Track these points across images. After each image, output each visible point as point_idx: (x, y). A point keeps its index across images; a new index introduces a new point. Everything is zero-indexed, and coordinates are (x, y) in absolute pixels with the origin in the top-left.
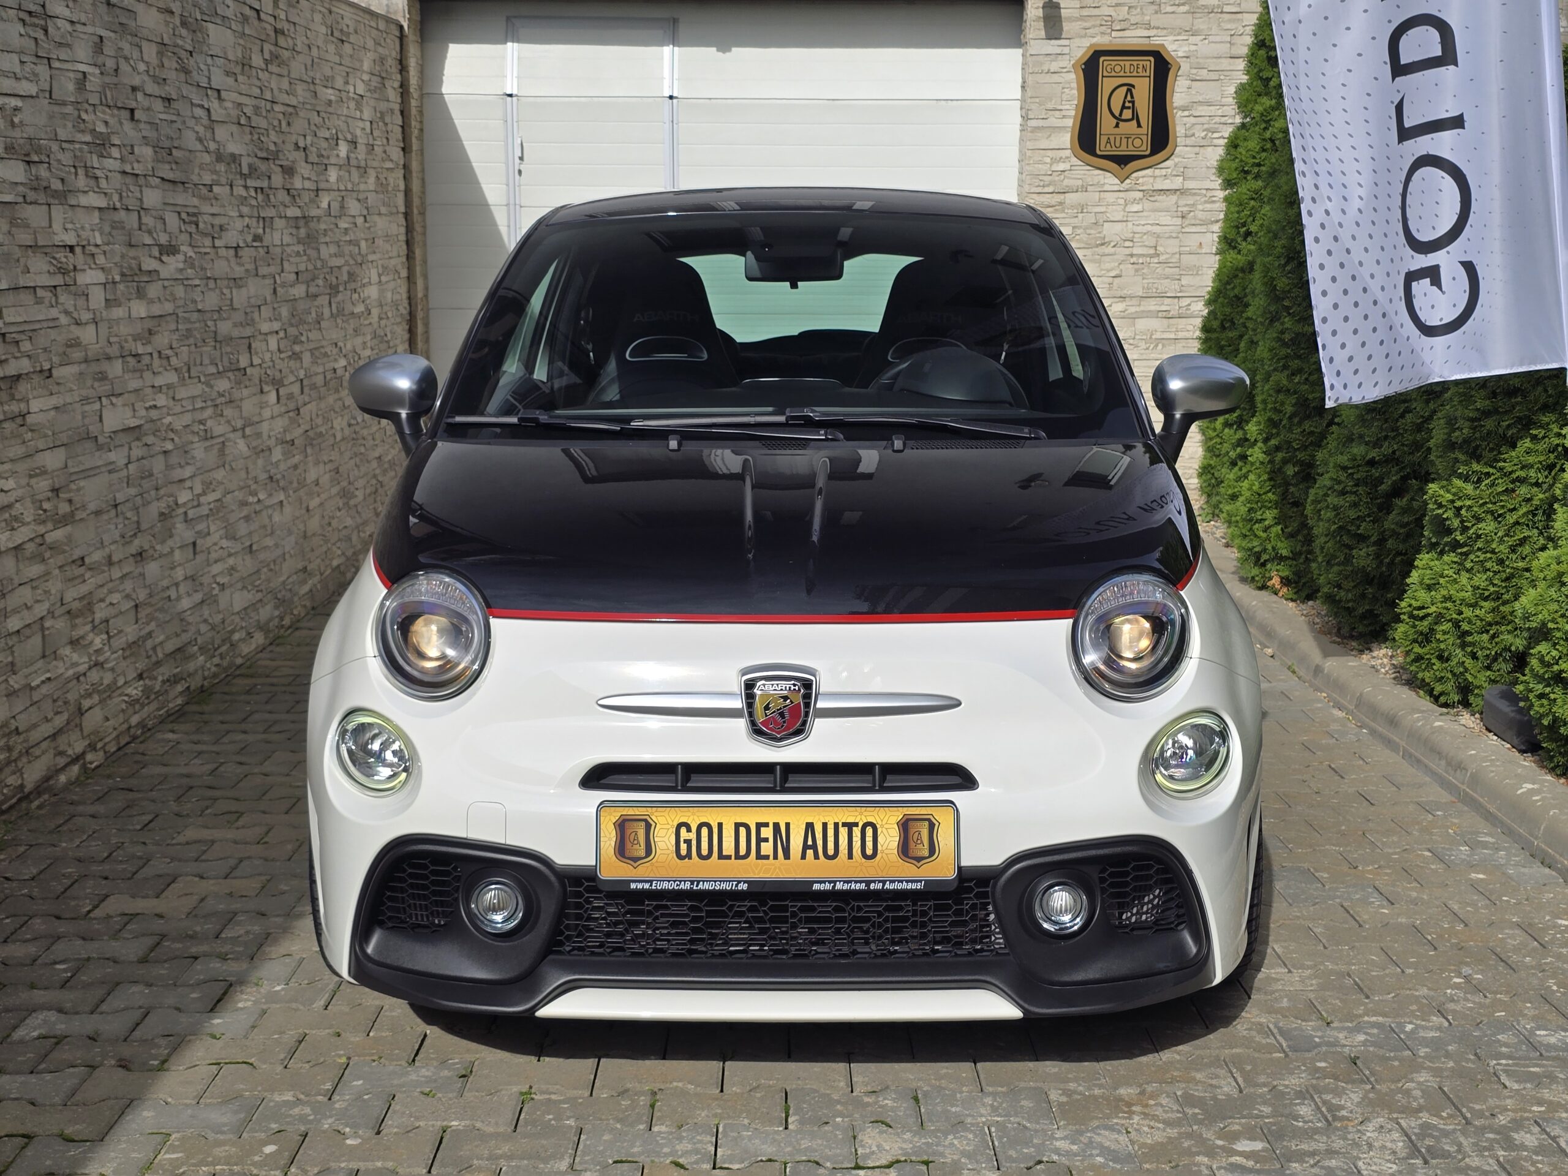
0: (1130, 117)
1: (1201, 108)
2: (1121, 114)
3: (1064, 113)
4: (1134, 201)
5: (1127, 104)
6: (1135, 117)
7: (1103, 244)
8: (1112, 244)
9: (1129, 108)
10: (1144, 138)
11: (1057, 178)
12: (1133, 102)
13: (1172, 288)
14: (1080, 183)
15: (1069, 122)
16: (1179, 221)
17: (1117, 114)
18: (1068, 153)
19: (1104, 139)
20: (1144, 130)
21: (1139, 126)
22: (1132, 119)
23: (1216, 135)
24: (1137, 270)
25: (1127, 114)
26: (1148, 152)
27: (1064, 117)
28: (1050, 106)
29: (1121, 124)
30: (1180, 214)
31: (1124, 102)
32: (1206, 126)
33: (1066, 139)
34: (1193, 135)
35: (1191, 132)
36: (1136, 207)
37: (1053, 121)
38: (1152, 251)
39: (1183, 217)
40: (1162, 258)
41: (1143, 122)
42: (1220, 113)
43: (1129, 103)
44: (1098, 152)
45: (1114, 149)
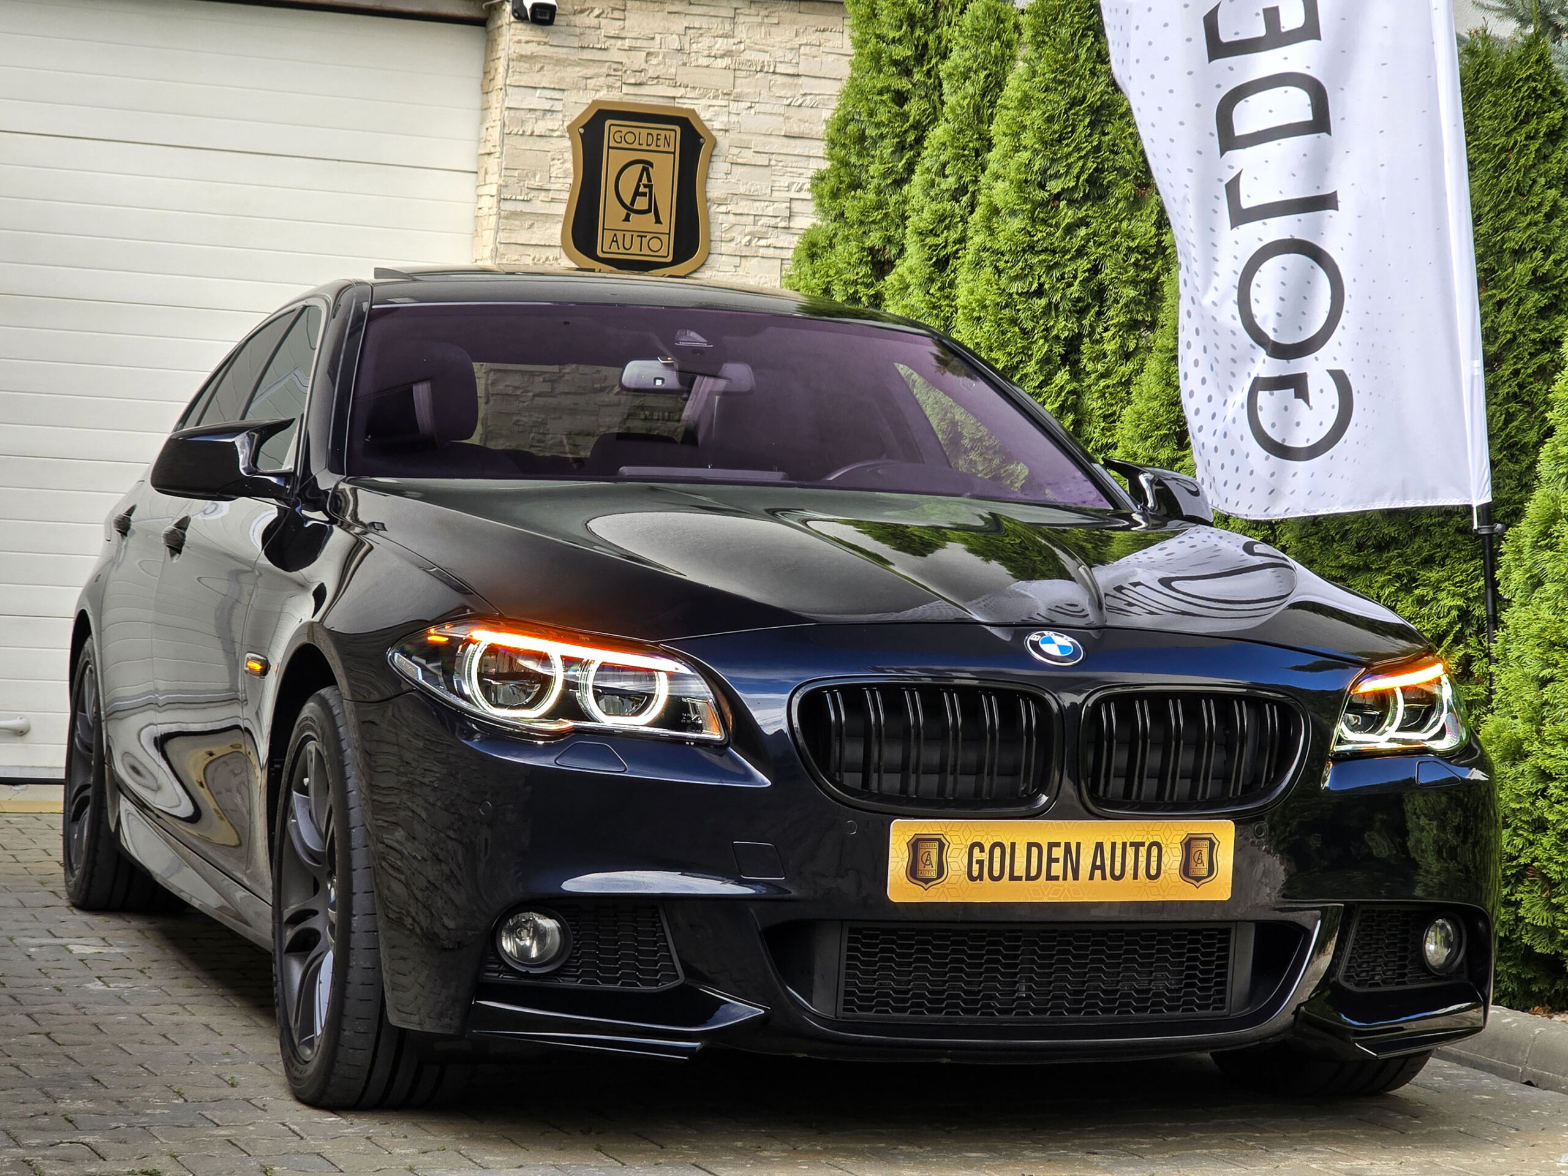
0: (646, 207)
1: (743, 203)
2: (633, 203)
3: (551, 195)
5: (642, 189)
6: (653, 208)
9: (644, 194)
10: (665, 238)
12: (649, 187)
15: (561, 209)
17: (628, 203)
18: (557, 252)
19: (608, 236)
20: (664, 227)
21: (658, 221)
22: (648, 211)
23: (763, 242)
25: (642, 203)
26: (670, 259)
27: (553, 200)
28: (536, 182)
29: (632, 215)
31: (638, 186)
32: (748, 229)
33: (555, 232)
34: (732, 240)
35: (729, 236)
37: (538, 205)
41: (664, 216)
42: (770, 211)
43: (644, 189)
44: (600, 254)
45: (622, 250)
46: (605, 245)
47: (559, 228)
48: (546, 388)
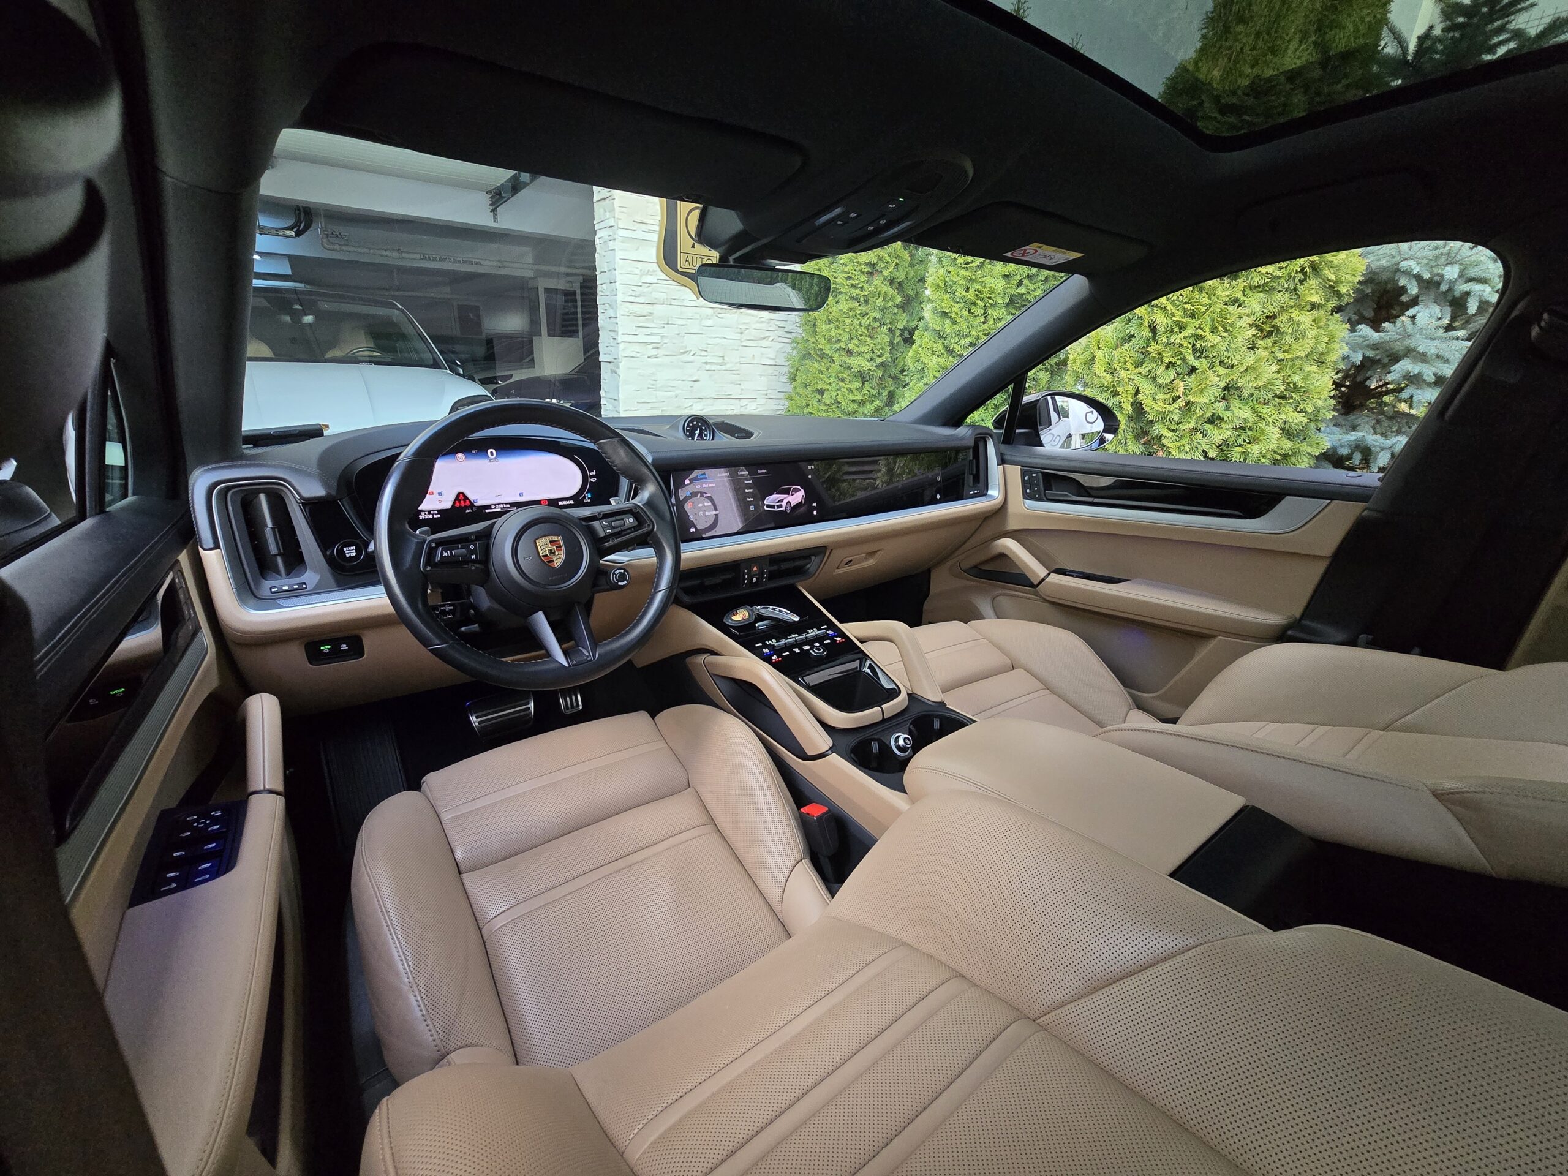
3: (648, 229)
4: (707, 317)
7: (685, 353)
8: (692, 353)
11: (646, 290)
13: (735, 392)
14: (664, 296)
15: (655, 237)
16: (738, 336)
17: (693, 235)
18: (655, 267)
19: (683, 257)
24: (710, 376)
27: (649, 231)
28: (637, 219)
29: (696, 244)
30: (739, 330)
33: (652, 252)
36: (709, 323)
37: (641, 234)
38: (720, 360)
39: (741, 333)
40: (728, 366)
44: (679, 269)
45: (692, 267)
46: (682, 263)
47: (654, 251)
48: (654, 352)
